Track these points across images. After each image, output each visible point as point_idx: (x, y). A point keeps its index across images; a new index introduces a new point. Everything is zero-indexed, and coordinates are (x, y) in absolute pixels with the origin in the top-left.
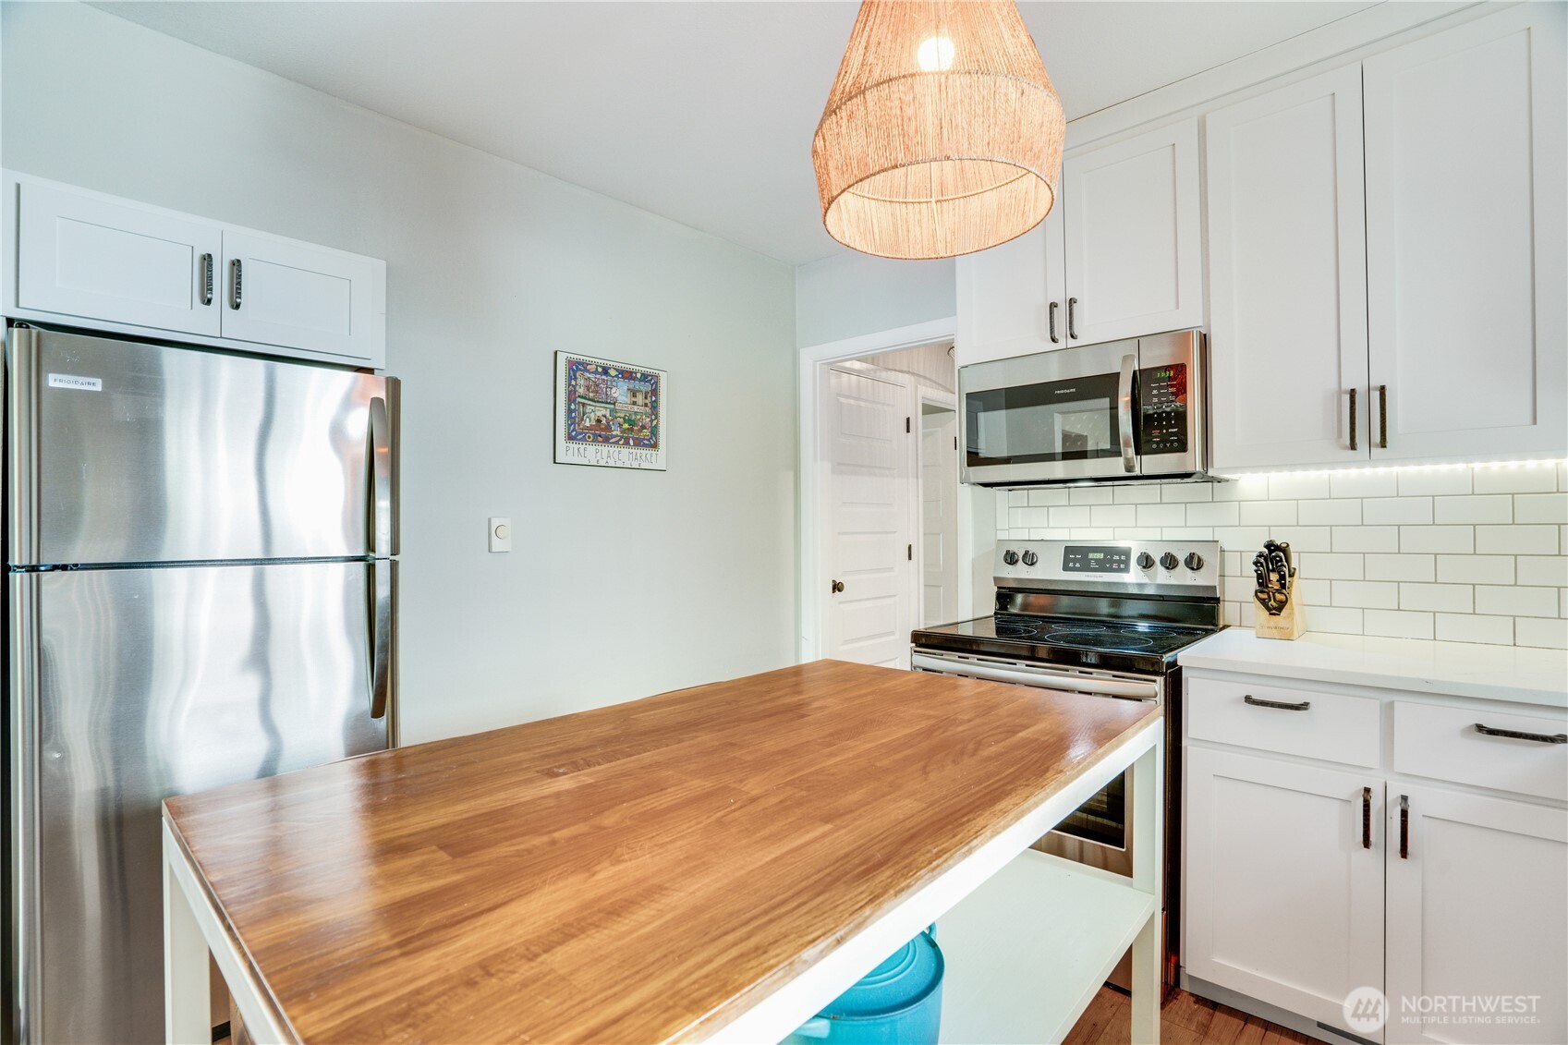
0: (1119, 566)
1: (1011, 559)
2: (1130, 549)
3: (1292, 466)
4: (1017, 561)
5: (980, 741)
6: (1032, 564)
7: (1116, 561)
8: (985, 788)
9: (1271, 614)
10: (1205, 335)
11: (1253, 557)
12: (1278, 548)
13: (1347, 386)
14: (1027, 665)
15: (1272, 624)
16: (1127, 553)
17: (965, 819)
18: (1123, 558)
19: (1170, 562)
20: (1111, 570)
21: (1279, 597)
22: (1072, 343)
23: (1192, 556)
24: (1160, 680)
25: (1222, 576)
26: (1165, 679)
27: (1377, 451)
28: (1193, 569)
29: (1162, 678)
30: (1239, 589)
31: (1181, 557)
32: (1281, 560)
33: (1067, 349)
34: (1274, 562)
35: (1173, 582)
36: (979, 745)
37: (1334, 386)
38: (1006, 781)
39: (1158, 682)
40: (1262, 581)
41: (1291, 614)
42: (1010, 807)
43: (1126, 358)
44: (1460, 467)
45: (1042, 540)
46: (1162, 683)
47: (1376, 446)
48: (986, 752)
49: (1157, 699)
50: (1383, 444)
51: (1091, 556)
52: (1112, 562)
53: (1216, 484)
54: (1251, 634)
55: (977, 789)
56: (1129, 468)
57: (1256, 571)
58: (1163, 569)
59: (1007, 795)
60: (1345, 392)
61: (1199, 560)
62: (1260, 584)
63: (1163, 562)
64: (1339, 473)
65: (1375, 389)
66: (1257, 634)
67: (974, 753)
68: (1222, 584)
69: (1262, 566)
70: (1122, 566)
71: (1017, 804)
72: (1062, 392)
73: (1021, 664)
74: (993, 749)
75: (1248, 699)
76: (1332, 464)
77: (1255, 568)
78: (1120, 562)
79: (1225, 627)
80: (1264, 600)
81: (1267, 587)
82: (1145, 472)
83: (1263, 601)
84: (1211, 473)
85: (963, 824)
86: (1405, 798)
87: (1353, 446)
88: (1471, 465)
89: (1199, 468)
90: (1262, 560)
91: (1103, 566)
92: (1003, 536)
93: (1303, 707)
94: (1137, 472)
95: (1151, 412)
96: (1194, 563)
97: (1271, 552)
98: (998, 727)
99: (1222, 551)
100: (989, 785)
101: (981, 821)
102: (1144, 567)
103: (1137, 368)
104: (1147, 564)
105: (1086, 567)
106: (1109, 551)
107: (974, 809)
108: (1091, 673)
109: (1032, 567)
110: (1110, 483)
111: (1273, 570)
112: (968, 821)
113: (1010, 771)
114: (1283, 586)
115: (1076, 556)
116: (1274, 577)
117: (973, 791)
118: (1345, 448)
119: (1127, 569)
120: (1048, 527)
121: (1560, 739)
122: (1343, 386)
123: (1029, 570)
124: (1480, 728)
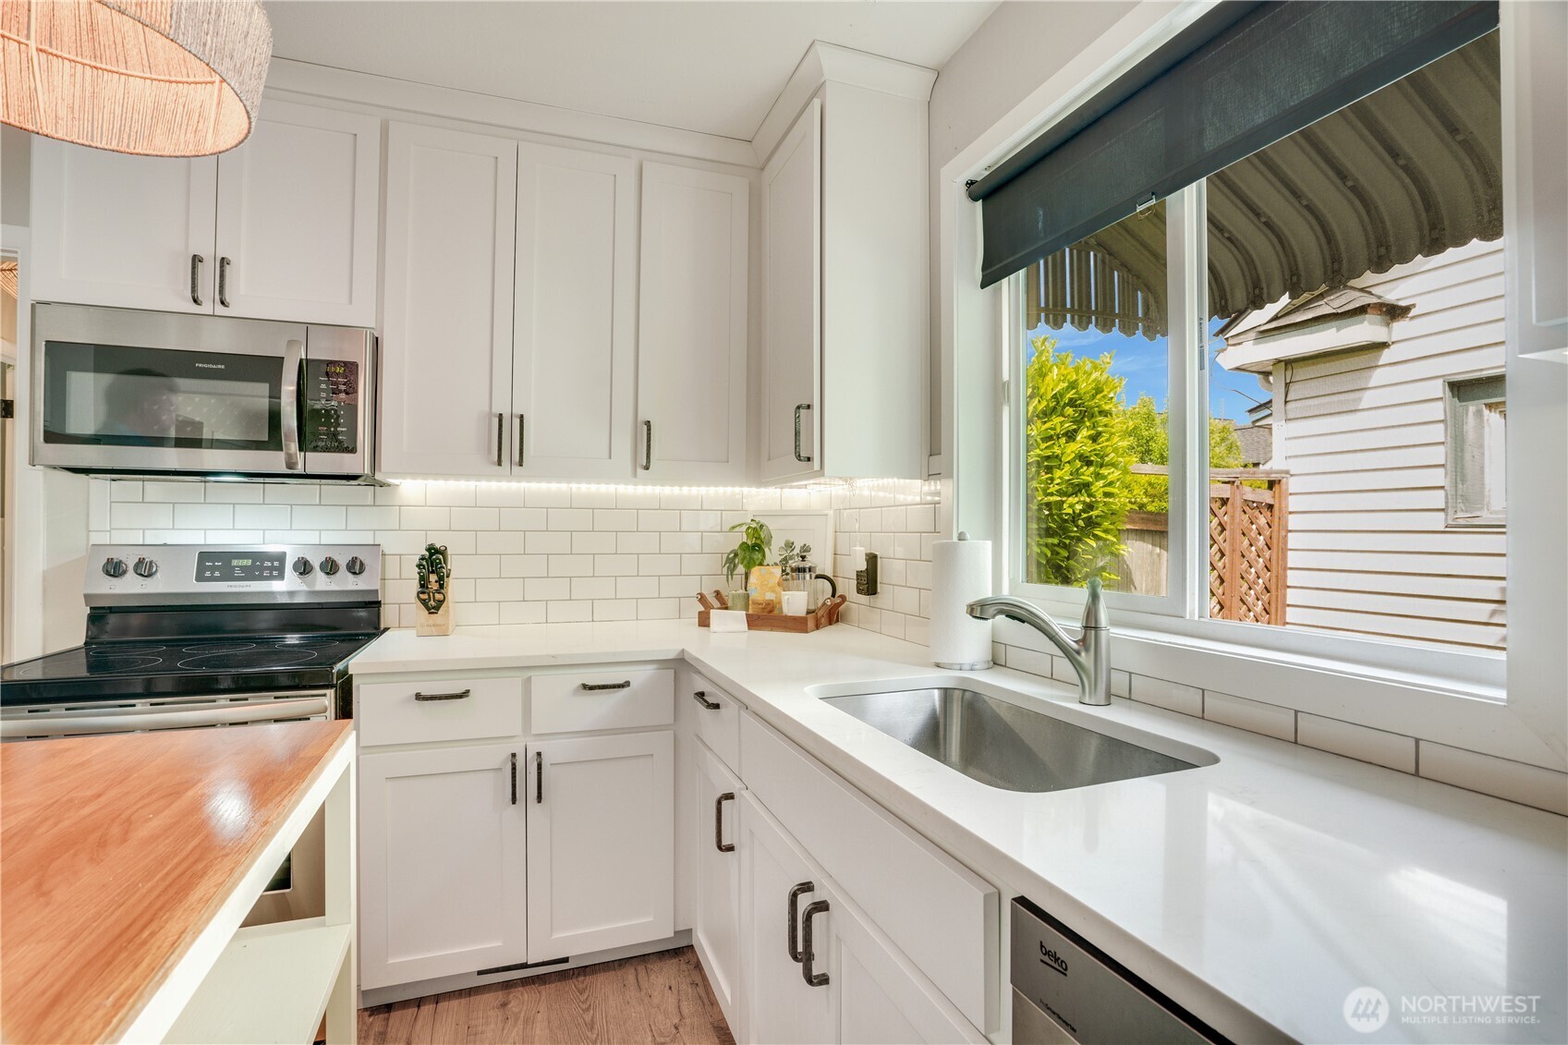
0: (271, 573)
1: (114, 569)
2: (284, 554)
3: (446, 475)
4: (125, 572)
5: (128, 820)
6: (150, 575)
7: (267, 568)
8: (163, 879)
9: (430, 613)
10: (377, 338)
11: (416, 560)
12: (437, 551)
13: (497, 410)
14: (151, 705)
15: (431, 622)
16: (281, 558)
17: (146, 933)
18: (276, 564)
19: (330, 567)
20: (261, 578)
21: (439, 597)
22: (220, 310)
23: (354, 560)
24: (331, 693)
25: (383, 579)
26: (336, 690)
27: (516, 469)
28: (354, 573)
29: (333, 691)
30: (400, 591)
31: (342, 561)
32: (441, 563)
33: (214, 316)
34: (434, 562)
35: (334, 587)
36: (128, 826)
37: (487, 408)
38: (191, 860)
39: (328, 695)
40: (424, 584)
41: (447, 611)
42: (212, 891)
43: (291, 343)
44: (564, 486)
45: (165, 545)
46: (333, 695)
47: (516, 464)
48: (143, 832)
49: (327, 714)
50: (521, 464)
51: (235, 562)
52: (262, 568)
53: (377, 488)
54: (413, 632)
55: (149, 885)
56: (290, 465)
57: (419, 573)
58: (323, 574)
59: (202, 877)
60: (495, 416)
61: (362, 564)
62: (422, 586)
63: (322, 567)
64: (484, 485)
65: (516, 416)
66: (417, 633)
67: (124, 838)
68: (383, 586)
69: (424, 568)
70: (275, 573)
71: (221, 884)
72: (206, 366)
73: (141, 704)
74: (156, 824)
75: (419, 697)
76: (478, 476)
77: (417, 570)
78: (272, 569)
79: (386, 629)
80: (424, 600)
81: (427, 588)
82: (309, 471)
83: (424, 602)
84: (378, 476)
85: (144, 943)
86: (539, 754)
87: (499, 463)
88: (571, 485)
89: (367, 471)
90: (425, 563)
91: (250, 574)
92: (96, 539)
93: (465, 694)
94: (299, 470)
95: (318, 407)
96: (356, 567)
97: (431, 555)
98: (150, 794)
99: (384, 555)
100: (167, 874)
101: (173, 928)
102: (301, 574)
103: (304, 357)
104: (304, 570)
105: (228, 576)
106: (257, 557)
107: (156, 914)
108: (247, 699)
109: (149, 579)
110: (261, 480)
111: (433, 572)
112: (153, 934)
113: (190, 847)
114: (441, 586)
115: (214, 562)
116: (433, 578)
117: (144, 891)
118: (493, 463)
119: (281, 576)
120: (173, 529)
121: (626, 684)
122: (493, 410)
123: (145, 582)
124: (585, 687)
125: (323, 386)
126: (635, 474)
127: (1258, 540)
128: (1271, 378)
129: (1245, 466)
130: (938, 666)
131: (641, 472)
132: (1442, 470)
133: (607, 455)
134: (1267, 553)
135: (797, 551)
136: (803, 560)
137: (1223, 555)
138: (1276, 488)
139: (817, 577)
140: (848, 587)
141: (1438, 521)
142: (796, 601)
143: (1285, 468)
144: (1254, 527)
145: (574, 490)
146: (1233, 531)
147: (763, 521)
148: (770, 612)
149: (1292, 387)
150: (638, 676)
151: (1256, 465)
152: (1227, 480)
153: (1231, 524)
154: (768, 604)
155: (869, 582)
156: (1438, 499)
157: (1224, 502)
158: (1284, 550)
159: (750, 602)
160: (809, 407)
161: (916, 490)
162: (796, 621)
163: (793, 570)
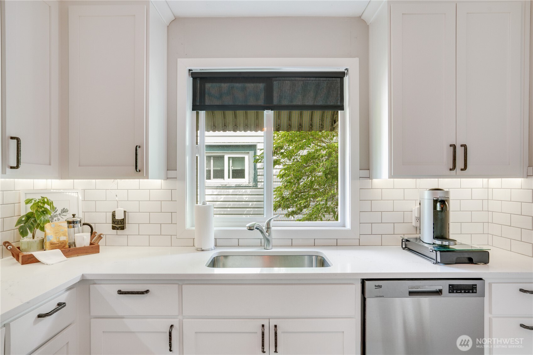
124: (40, 316)
131: (8, 170)
136: (72, 217)
139: (84, 224)
140: (105, 229)
148: (68, 247)
155: (124, 224)
159: (47, 244)
160: (140, 147)
162: (93, 248)
163: (69, 223)
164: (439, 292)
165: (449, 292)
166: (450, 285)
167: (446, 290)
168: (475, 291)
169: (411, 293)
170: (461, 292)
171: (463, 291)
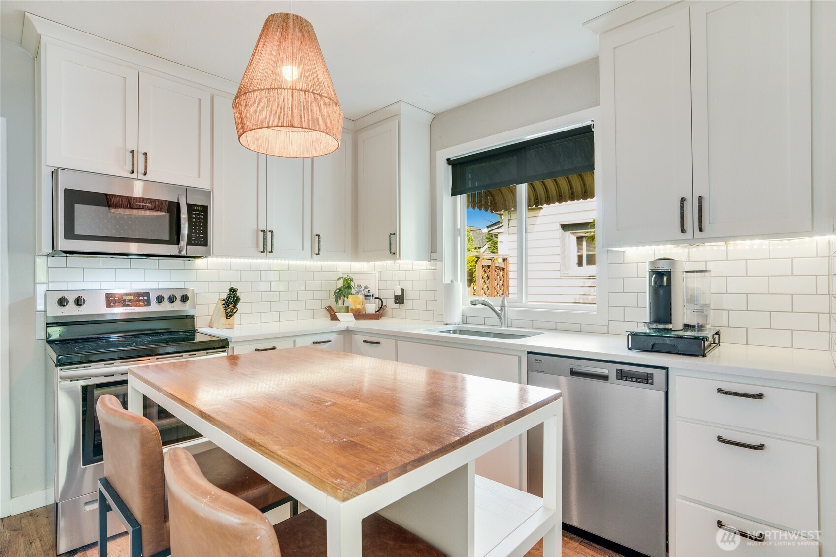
0: (144, 303)
1: (63, 303)
3: (239, 256)
4: (68, 304)
6: (81, 305)
7: (142, 300)
9: (226, 319)
12: (234, 290)
13: (262, 229)
15: (227, 323)
16: (149, 295)
18: (146, 298)
19: (172, 299)
20: (139, 305)
21: (234, 311)
23: (184, 295)
27: (271, 254)
28: (185, 302)
31: (179, 297)
34: (234, 295)
35: (175, 309)
37: (256, 228)
40: (229, 305)
41: (234, 318)
44: (286, 262)
47: (269, 252)
50: (273, 252)
51: (125, 298)
52: (138, 301)
56: (180, 251)
58: (167, 303)
60: (260, 231)
61: (187, 297)
63: (169, 299)
64: (255, 261)
65: (270, 231)
70: (146, 302)
72: (141, 204)
75: (257, 350)
76: (253, 257)
78: (144, 300)
81: (230, 307)
83: (227, 314)
87: (263, 252)
91: (132, 304)
93: (275, 348)
94: (183, 254)
96: (185, 299)
97: (231, 292)
103: (189, 203)
104: (160, 301)
105: (122, 305)
106: (138, 295)
109: (81, 307)
114: (236, 306)
118: (261, 252)
119: (149, 304)
120: (83, 281)
121: (329, 341)
122: (259, 228)
123: (80, 309)
124: (314, 342)
125: (194, 216)
126: (312, 257)
127: (500, 282)
128: (502, 216)
129: (476, 248)
130: (447, 324)
131: (315, 256)
132: (559, 256)
133: (302, 249)
134: (503, 288)
135: (363, 288)
136: (369, 292)
137: (488, 289)
138: (506, 261)
139: (376, 298)
140: (390, 303)
141: (558, 275)
142: (371, 307)
143: (508, 253)
144: (498, 277)
145: (271, 262)
146: (492, 279)
147: (352, 276)
148: (359, 313)
149: (511, 221)
150: (332, 337)
151: (480, 248)
152: (489, 258)
153: (491, 276)
154: (358, 310)
155: (399, 299)
156: (557, 267)
157: (489, 267)
158: (508, 286)
159: (349, 310)
160: (394, 234)
161: (424, 265)
162: (378, 315)
163: (365, 296)
164: (605, 378)
165: (617, 379)
166: (617, 370)
167: (613, 376)
168: (650, 381)
169: (573, 373)
170: (632, 381)
171: (634, 380)
